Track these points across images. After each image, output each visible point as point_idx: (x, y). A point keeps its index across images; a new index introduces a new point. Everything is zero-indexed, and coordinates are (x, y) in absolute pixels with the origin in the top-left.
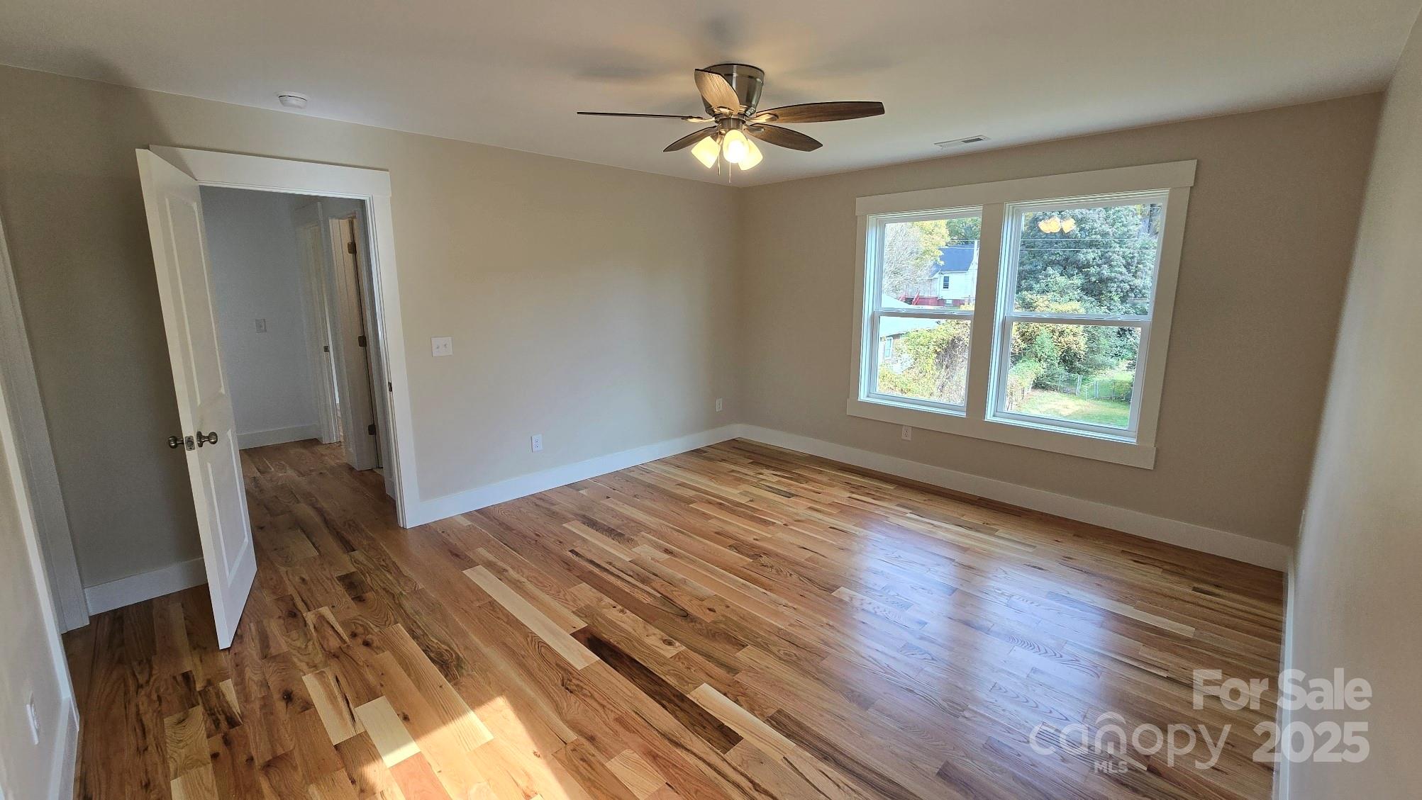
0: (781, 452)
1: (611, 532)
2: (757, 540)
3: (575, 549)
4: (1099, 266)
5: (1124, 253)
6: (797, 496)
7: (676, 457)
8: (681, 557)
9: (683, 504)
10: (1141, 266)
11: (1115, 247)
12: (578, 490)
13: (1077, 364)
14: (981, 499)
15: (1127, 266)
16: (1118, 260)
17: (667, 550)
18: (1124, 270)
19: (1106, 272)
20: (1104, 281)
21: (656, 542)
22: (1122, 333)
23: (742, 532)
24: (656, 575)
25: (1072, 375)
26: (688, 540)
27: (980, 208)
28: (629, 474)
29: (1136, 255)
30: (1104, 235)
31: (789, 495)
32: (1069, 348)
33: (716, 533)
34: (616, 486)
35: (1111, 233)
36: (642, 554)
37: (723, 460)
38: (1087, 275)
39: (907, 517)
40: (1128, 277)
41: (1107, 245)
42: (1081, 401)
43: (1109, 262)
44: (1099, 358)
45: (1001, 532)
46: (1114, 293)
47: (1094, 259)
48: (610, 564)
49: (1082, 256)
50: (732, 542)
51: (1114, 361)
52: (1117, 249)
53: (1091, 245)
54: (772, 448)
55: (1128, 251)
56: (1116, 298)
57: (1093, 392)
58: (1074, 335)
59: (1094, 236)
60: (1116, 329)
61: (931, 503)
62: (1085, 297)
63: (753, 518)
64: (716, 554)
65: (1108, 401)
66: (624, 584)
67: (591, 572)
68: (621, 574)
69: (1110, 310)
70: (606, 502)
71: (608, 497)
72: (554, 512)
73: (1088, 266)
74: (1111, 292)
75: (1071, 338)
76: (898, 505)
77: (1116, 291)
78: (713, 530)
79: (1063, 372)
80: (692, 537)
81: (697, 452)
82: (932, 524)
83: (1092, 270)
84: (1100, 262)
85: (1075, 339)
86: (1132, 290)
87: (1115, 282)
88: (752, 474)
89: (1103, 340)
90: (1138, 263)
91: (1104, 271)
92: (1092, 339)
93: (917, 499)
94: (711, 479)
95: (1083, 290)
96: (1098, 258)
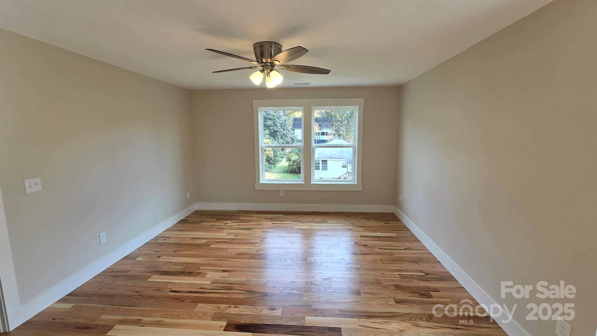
0: (225, 212)
1: (182, 273)
2: (257, 251)
3: (172, 290)
4: (273, 126)
5: (280, 122)
6: (253, 228)
7: (174, 226)
8: (234, 271)
9: (206, 247)
10: (285, 127)
11: (277, 120)
12: (134, 259)
13: (271, 161)
14: (313, 212)
15: (281, 126)
16: (279, 125)
17: (223, 270)
18: (280, 128)
19: (276, 129)
20: (275, 132)
21: (213, 269)
22: (282, 150)
23: (248, 250)
24: (232, 284)
25: (270, 165)
26: (227, 262)
27: (303, 108)
28: (157, 241)
29: (283, 123)
30: (273, 116)
31: (250, 229)
32: (268, 156)
33: (237, 255)
34: (158, 250)
35: (275, 115)
36: (213, 277)
37: (202, 222)
38: (270, 129)
39: (298, 225)
40: (282, 130)
41: (274, 119)
42: (274, 174)
43: (276, 125)
44: (277, 158)
45: (329, 221)
46: (279, 136)
47: (271, 124)
48: (202, 288)
49: (268, 123)
50: (249, 256)
51: (281, 159)
52: (278, 121)
53: (270, 119)
54: (219, 211)
55: (281, 122)
56: (279, 138)
57: (277, 171)
58: (269, 151)
59: (270, 116)
60: (281, 148)
61: (300, 218)
62: (270, 137)
63: (245, 243)
64: (248, 264)
65: (282, 173)
66: (223, 294)
67: (196, 297)
68: (214, 291)
69: (278, 142)
70: (159, 260)
71: (159, 257)
72: (133, 276)
73: (270, 127)
74: (278, 135)
75: (268, 152)
76: (291, 222)
77: (279, 135)
78: (234, 254)
79: (267, 164)
80: (228, 260)
81: (182, 221)
82: (309, 225)
83: (271, 128)
84: (273, 125)
85: (270, 152)
86: (284, 135)
87: (279, 132)
88: (223, 224)
89: (278, 152)
90: (284, 126)
91: (275, 128)
92: (275, 152)
93: (295, 217)
94: (206, 232)
95: (269, 135)
96: (272, 124)
